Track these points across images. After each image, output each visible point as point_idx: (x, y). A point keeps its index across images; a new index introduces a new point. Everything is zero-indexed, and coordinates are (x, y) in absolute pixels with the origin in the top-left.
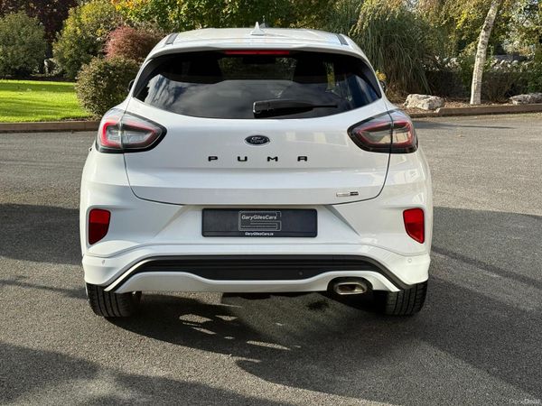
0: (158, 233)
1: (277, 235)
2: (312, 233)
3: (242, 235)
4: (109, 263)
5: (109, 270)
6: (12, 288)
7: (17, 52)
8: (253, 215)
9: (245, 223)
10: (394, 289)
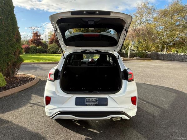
0: (63, 104)
1: (96, 105)
2: (106, 105)
3: (87, 105)
4: (51, 111)
5: (50, 113)
6: (36, 106)
7: (54, 49)
8: (90, 99)
9: (87, 102)
10: (128, 119)
